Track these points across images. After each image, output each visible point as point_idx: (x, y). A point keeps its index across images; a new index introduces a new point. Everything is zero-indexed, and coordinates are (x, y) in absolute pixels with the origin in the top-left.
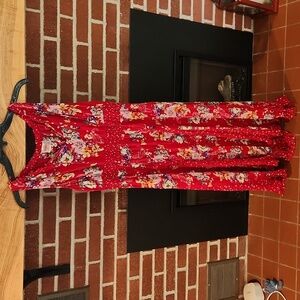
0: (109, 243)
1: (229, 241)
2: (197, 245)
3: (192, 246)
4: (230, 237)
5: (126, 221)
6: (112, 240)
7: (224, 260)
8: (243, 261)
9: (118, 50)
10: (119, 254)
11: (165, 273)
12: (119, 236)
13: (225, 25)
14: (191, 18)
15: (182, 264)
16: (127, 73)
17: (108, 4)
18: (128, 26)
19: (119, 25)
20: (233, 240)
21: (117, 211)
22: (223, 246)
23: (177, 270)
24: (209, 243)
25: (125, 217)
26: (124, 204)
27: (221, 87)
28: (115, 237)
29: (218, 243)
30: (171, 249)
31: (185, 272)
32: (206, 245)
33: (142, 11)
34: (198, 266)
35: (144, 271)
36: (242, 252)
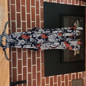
0: (39, 74)
1: (79, 73)
2: (68, 74)
3: (66, 74)
4: (79, 72)
5: (44, 67)
6: (40, 73)
7: (77, 79)
8: (84, 79)
9: (40, 15)
10: (42, 77)
11: (57, 83)
12: (42, 71)
13: (75, 4)
14: (64, 3)
15: (63, 80)
16: (43, 21)
17: (36, 1)
18: (43, 7)
19: (40, 7)
20: (80, 73)
21: (41, 64)
22: (77, 75)
23: (61, 82)
24: (72, 74)
25: (44, 66)
26: (43, 62)
27: (75, 24)
28: (41, 72)
29: (75, 73)
30: (59, 76)
31: (64, 83)
32: (71, 74)
33: (47, 2)
34: (68, 81)
35: (50, 82)
36: (83, 77)
